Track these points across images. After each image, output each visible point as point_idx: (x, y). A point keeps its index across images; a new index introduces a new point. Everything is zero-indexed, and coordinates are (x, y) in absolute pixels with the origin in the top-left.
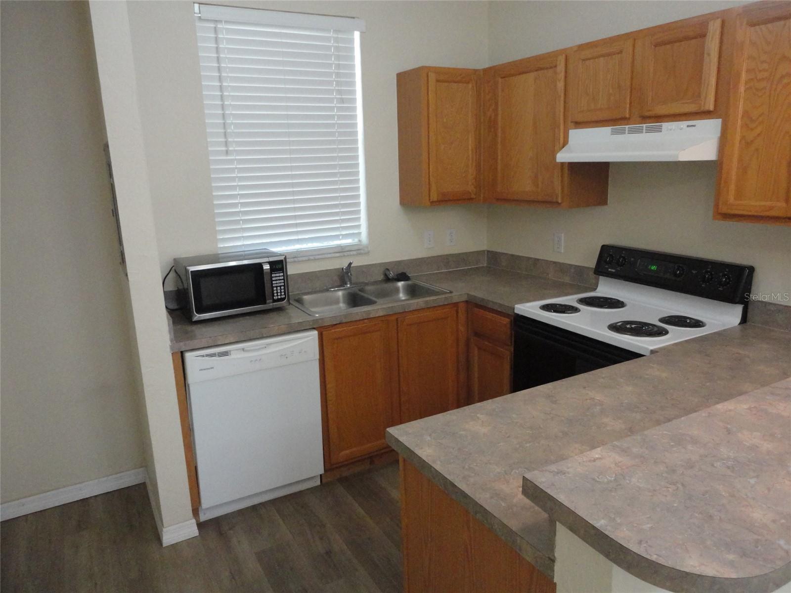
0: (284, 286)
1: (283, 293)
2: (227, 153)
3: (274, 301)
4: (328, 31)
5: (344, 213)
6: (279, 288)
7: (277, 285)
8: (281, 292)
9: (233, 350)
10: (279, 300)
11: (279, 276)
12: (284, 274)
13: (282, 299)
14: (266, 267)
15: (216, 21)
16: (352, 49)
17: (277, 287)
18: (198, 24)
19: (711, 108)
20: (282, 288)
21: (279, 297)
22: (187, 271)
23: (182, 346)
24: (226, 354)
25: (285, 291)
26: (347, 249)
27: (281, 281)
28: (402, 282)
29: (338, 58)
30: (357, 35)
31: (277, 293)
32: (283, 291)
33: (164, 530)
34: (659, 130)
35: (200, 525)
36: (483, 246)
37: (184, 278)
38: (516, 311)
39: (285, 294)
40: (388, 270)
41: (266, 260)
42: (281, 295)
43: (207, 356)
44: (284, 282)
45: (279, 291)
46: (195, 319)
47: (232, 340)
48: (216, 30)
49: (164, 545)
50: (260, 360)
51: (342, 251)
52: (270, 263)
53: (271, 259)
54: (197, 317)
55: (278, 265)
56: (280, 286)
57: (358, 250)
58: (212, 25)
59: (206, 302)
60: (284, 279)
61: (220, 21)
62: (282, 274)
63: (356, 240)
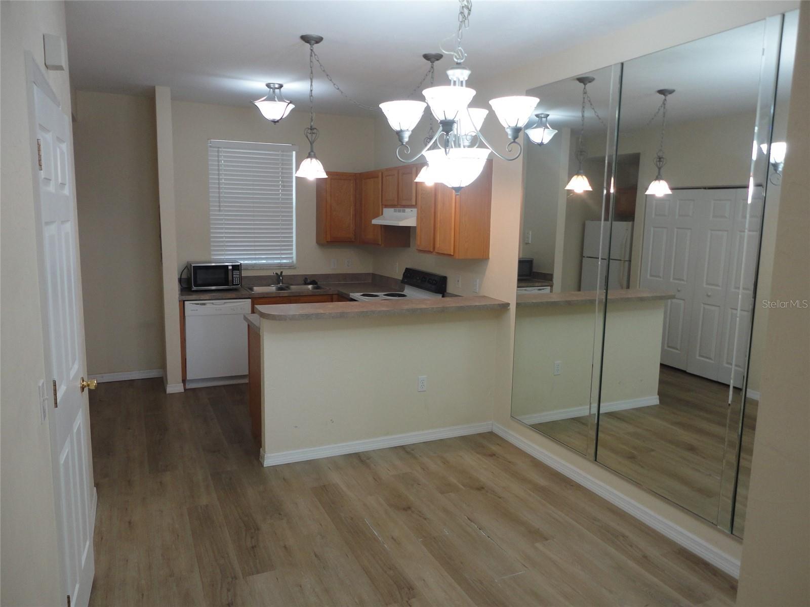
0: (240, 279)
2: (220, 211)
3: (234, 285)
4: (279, 151)
5: (284, 246)
6: (236, 279)
7: (236, 277)
10: (236, 285)
11: (237, 274)
12: (240, 273)
13: (238, 285)
14: (230, 268)
15: (218, 148)
16: (292, 160)
18: (210, 149)
19: (414, 204)
20: (238, 279)
22: (191, 265)
23: (184, 298)
24: (204, 304)
25: (240, 281)
26: (284, 265)
27: (238, 276)
28: (311, 286)
29: (283, 164)
30: (294, 153)
31: (235, 281)
32: (238, 281)
33: (168, 385)
34: (404, 211)
35: (185, 390)
36: (370, 270)
37: (190, 269)
38: (351, 297)
39: (240, 283)
40: (306, 278)
41: (231, 264)
42: (237, 283)
43: (195, 304)
44: (240, 277)
46: (193, 289)
47: (208, 298)
48: (218, 152)
49: (167, 393)
51: (280, 266)
52: (232, 266)
53: (234, 264)
54: (194, 288)
55: (237, 268)
57: (290, 266)
58: (217, 149)
59: (199, 282)
61: (221, 148)
63: (291, 261)
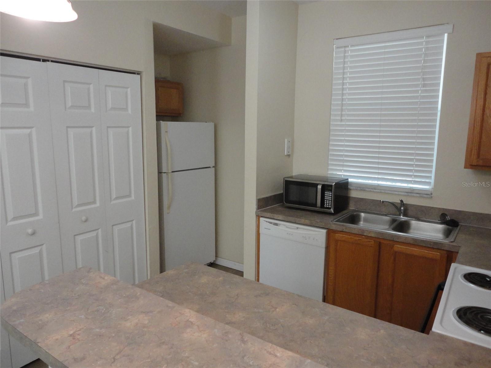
0: (331, 200)
1: (330, 205)
3: (325, 208)
6: (328, 201)
7: (328, 199)
8: (329, 204)
9: (282, 224)
10: (327, 208)
11: (329, 194)
12: (332, 194)
13: (329, 208)
14: (320, 187)
15: (345, 47)
17: (327, 200)
20: (330, 201)
21: (328, 206)
24: (277, 224)
25: (331, 203)
27: (330, 197)
30: (446, 35)
31: (327, 203)
32: (330, 203)
39: (331, 206)
42: (329, 205)
43: (269, 222)
44: (332, 198)
45: (328, 203)
48: (344, 52)
50: (292, 234)
54: (286, 204)
55: (329, 188)
56: (329, 200)
58: (343, 49)
59: (291, 198)
60: (332, 196)
61: (348, 46)
62: (331, 193)
